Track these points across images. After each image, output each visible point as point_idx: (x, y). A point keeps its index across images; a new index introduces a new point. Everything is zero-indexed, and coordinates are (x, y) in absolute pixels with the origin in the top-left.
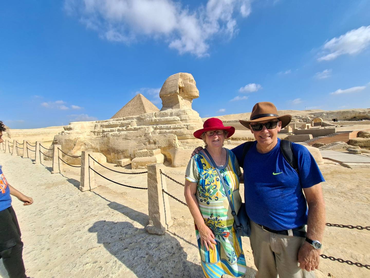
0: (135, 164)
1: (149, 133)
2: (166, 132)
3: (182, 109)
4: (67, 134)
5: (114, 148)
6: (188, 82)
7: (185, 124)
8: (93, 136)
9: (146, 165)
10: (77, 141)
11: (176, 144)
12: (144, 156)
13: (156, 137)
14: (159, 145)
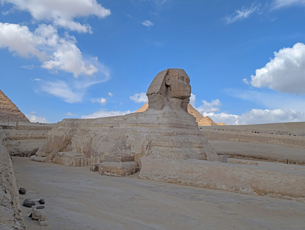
0: (102, 169)
2: (142, 137)
5: (94, 150)
6: (177, 79)
9: (112, 171)
10: (65, 139)
12: (112, 161)
14: (133, 151)
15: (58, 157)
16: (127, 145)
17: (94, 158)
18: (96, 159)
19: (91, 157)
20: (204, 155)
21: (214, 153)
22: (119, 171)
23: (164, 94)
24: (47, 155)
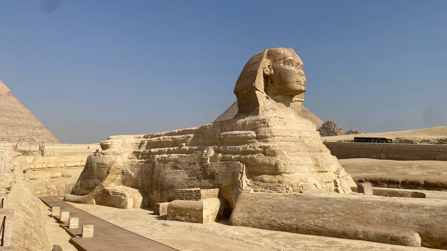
0: (172, 211)
1: (207, 159)
2: (231, 159)
3: (262, 116)
4: (101, 155)
5: (158, 182)
6: (282, 65)
7: (263, 144)
8: (137, 160)
9: (188, 214)
10: (112, 167)
11: (242, 182)
12: (187, 199)
13: (216, 167)
14: (218, 182)
15: (105, 195)
16: (209, 173)
17: (159, 194)
18: (161, 195)
19: (154, 193)
20: (333, 183)
21: (350, 179)
22: (200, 213)
23: (262, 89)
24: (88, 192)
